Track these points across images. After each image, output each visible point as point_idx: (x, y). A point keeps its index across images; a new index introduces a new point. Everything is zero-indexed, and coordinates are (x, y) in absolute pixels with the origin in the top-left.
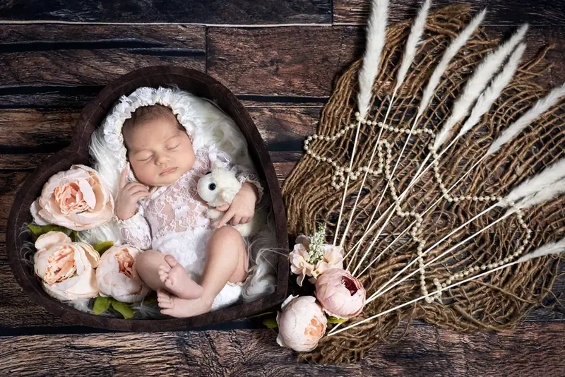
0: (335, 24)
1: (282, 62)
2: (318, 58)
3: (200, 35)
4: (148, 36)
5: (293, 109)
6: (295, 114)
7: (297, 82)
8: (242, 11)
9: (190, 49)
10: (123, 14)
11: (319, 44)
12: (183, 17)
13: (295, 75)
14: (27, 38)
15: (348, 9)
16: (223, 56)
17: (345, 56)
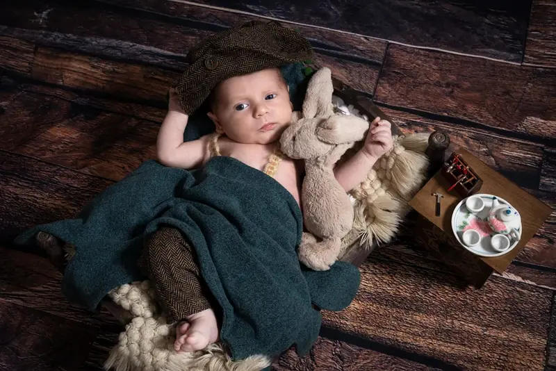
0: (524, 64)
1: (459, 87)
2: (499, 90)
3: (380, 50)
4: (330, 39)
5: (461, 132)
6: (462, 137)
7: (471, 108)
8: (427, 35)
9: (367, 58)
10: (312, 18)
11: (504, 78)
12: (368, 30)
13: (472, 101)
14: (222, 21)
15: (541, 51)
16: (398, 69)
17: (529, 94)
